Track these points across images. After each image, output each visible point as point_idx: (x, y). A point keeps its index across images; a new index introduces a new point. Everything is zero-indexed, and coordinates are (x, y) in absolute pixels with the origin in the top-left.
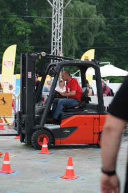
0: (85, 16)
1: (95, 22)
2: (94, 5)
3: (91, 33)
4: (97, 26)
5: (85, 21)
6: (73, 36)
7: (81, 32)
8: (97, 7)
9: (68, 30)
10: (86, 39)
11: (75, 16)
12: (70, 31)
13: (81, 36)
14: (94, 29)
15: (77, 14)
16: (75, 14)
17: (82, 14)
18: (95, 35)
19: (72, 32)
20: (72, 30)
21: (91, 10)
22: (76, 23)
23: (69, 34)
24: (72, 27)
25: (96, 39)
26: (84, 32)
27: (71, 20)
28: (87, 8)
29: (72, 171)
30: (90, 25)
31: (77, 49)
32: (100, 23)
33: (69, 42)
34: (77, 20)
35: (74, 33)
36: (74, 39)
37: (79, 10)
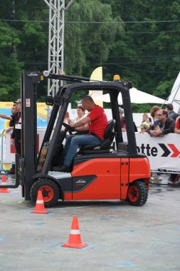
0: (96, 19)
1: (109, 27)
2: (109, 3)
3: (104, 43)
4: (113, 34)
5: (96, 27)
6: (80, 48)
7: (91, 42)
8: (112, 6)
9: (73, 39)
10: (97, 52)
11: (82, 19)
12: (75, 40)
13: (90, 48)
14: (109, 37)
15: (84, 17)
16: (81, 16)
17: (91, 17)
18: (110, 46)
19: (77, 42)
20: (77, 39)
21: (104, 11)
22: (83, 30)
23: (73, 45)
24: (77, 35)
25: (111, 52)
26: (94, 41)
27: (75, 25)
28: (98, 9)
29: (78, 237)
30: (103, 31)
31: (86, 66)
32: (118, 29)
33: (74, 57)
34: (85, 24)
35: (80, 43)
36: (81, 52)
37: (88, 11)
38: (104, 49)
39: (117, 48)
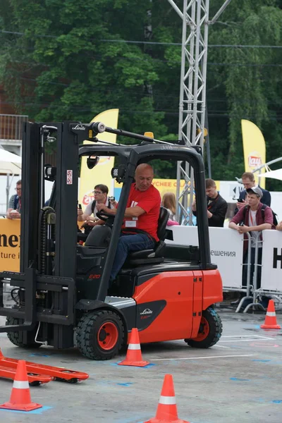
6: (258, 89)
7: (277, 80)
9: (246, 75)
11: (263, 42)
12: (251, 76)
15: (266, 38)
16: (261, 37)
17: (278, 37)
19: (254, 79)
20: (254, 74)
22: (265, 59)
23: (248, 84)
24: (254, 68)
27: (251, 50)
29: (173, 408)
31: (267, 119)
33: (248, 104)
34: (267, 50)
35: (259, 81)
36: (259, 96)
37: (273, 28)
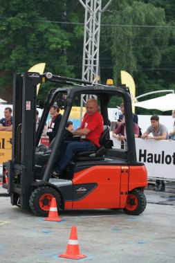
0: (148, 22)
1: (163, 31)
2: (162, 7)
3: (156, 48)
4: (166, 38)
5: (148, 31)
6: (131, 52)
7: (143, 47)
8: (166, 10)
9: (124, 44)
10: (150, 57)
11: (134, 23)
12: (127, 44)
13: (143, 53)
14: (162, 42)
15: (136, 21)
16: (133, 20)
17: (143, 20)
18: (163, 51)
19: (129, 46)
20: (129, 43)
21: (157, 15)
22: (135, 34)
23: (125, 49)
24: (129, 39)
25: (164, 57)
26: (147, 46)
27: (127, 28)
28: (151, 13)
30: (156, 36)
31: (136, 70)
32: (171, 34)
33: (125, 61)
34: (137, 28)
35: (132, 47)
36: (132, 56)
37: (140, 15)
38: (157, 54)
39: (171, 53)
